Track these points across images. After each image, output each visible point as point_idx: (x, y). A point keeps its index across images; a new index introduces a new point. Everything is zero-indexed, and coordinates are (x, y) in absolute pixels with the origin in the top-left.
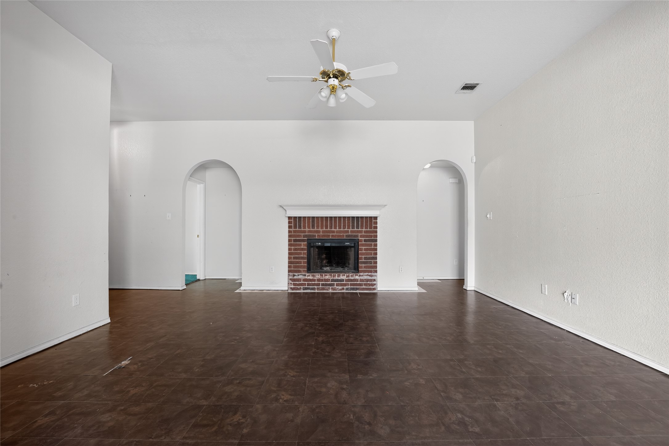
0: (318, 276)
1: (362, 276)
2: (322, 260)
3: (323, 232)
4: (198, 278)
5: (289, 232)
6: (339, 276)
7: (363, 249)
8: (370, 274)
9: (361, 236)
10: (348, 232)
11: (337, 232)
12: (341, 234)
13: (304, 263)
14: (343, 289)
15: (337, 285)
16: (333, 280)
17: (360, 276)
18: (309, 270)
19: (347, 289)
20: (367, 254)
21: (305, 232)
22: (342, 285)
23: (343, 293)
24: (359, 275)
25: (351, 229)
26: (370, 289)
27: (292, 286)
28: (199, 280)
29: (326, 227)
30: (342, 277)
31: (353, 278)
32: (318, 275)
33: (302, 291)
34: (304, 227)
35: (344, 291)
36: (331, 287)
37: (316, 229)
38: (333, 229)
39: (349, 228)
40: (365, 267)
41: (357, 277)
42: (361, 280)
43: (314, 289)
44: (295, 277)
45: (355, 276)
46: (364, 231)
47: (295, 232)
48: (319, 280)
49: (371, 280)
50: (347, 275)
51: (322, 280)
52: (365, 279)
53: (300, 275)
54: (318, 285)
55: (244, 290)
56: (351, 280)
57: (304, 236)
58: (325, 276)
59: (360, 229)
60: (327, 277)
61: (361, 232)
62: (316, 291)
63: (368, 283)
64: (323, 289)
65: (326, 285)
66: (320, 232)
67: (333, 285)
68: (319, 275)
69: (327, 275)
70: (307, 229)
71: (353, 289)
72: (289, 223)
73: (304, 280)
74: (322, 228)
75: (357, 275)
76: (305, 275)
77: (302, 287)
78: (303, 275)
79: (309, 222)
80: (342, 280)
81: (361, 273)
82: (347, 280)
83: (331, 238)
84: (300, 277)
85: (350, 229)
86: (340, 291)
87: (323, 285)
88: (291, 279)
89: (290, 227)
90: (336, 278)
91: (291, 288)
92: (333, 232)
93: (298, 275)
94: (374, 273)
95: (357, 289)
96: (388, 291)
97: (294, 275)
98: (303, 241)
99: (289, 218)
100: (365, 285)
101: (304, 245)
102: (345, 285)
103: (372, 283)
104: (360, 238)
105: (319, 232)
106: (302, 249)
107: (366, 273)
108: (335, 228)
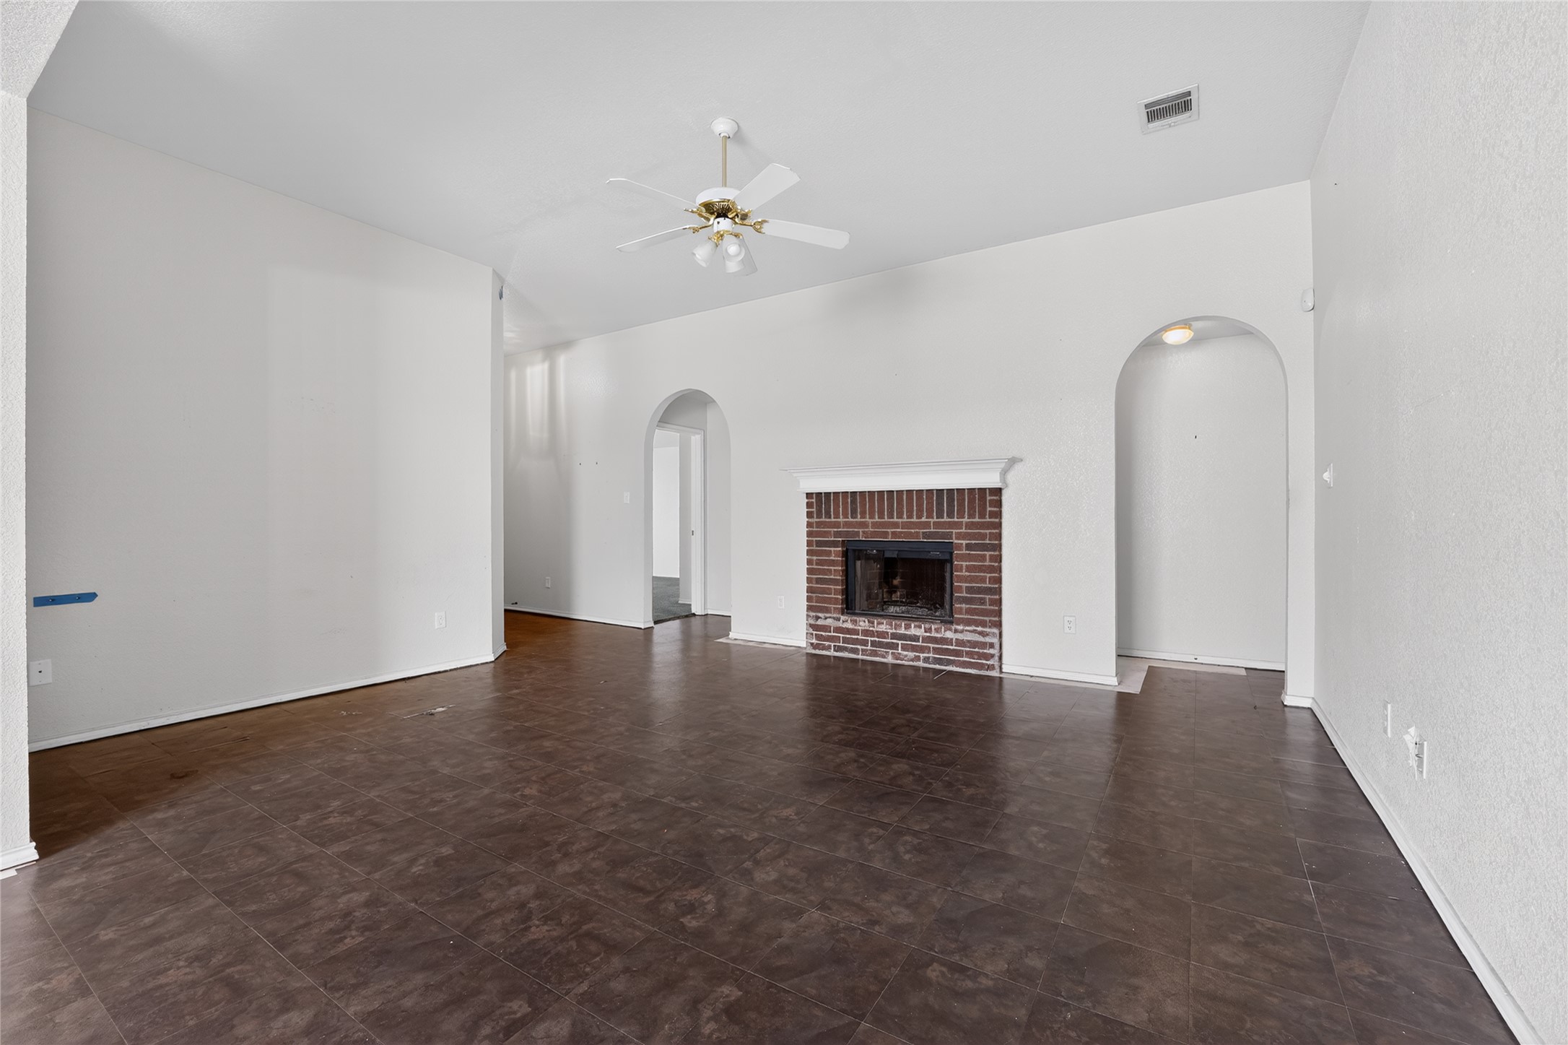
0: (863, 624)
1: (962, 632)
2: (892, 590)
3: (874, 525)
4: (693, 612)
5: (809, 525)
6: (908, 627)
7: (962, 568)
8: (980, 629)
9: (959, 536)
10: (927, 525)
11: (905, 525)
12: (913, 531)
13: (835, 592)
14: (918, 658)
15: (905, 648)
16: (894, 636)
17: (956, 631)
18: (849, 607)
19: (926, 660)
20: (971, 579)
21: (837, 525)
22: (914, 649)
23: (916, 669)
24: (953, 627)
25: (935, 520)
26: (981, 667)
27: (814, 641)
28: (694, 615)
29: (881, 516)
30: (913, 631)
31: (942, 635)
32: (865, 622)
33: (832, 653)
34: (837, 516)
35: (921, 664)
36: (891, 651)
37: (859, 519)
38: (895, 520)
39: (930, 516)
40: (969, 611)
41: (949, 635)
42: (960, 643)
43: (855, 651)
44: (820, 622)
45: (945, 631)
46: (967, 523)
47: (819, 525)
48: (866, 633)
49: (983, 645)
50: (927, 626)
51: (871, 634)
52: (969, 641)
53: (830, 617)
54: (864, 643)
55: (735, 639)
56: (935, 640)
57: (837, 534)
58: (879, 624)
59: (956, 520)
60: (883, 628)
61: (958, 525)
62: (860, 657)
63: (977, 650)
64: (874, 654)
65: (880, 645)
66: (867, 528)
67: (895, 646)
68: (867, 622)
69: (883, 623)
70: (841, 519)
71: (939, 661)
72: (809, 505)
73: (838, 630)
74: (872, 517)
75: (950, 630)
76: (838, 619)
77: (832, 644)
78: (834, 618)
79: (845, 504)
80: (915, 638)
81: (958, 624)
82: (926, 639)
83: (890, 540)
84: (829, 622)
85: (933, 518)
86: (911, 663)
87: (874, 644)
88: (811, 626)
89: (809, 515)
90: (902, 631)
91: (812, 644)
92: (895, 525)
93: (826, 618)
94: (990, 627)
95: (949, 662)
96: (1032, 676)
97: (818, 618)
98: (834, 544)
99: (809, 495)
100: (969, 654)
101: (835, 553)
102: (922, 649)
103: (988, 652)
104: (956, 541)
105: (864, 525)
106: (833, 563)
107: (969, 625)
108: (900, 516)
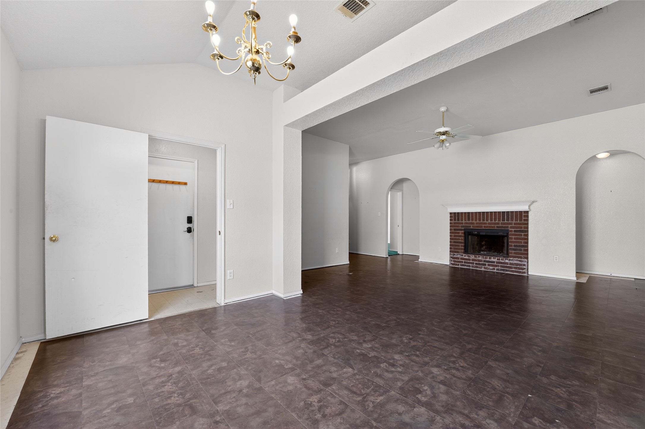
0: (472, 257)
1: (512, 260)
2: (482, 246)
3: (477, 223)
4: (398, 253)
5: (451, 223)
6: (490, 258)
7: (512, 238)
8: (520, 259)
9: (511, 227)
10: (498, 224)
11: (489, 224)
12: (493, 225)
13: (461, 246)
14: (494, 269)
15: (489, 265)
16: (485, 261)
17: (510, 260)
18: (466, 251)
19: (497, 269)
20: (516, 242)
21: (462, 223)
22: (492, 266)
23: (494, 272)
24: (509, 259)
25: (502, 222)
26: (520, 272)
27: (453, 262)
28: (399, 254)
29: (480, 220)
30: (492, 260)
31: (504, 261)
32: (473, 256)
33: (460, 266)
34: (462, 220)
35: (495, 271)
36: (483, 266)
37: (471, 221)
38: (485, 222)
39: (499, 220)
40: (515, 253)
41: (507, 261)
42: (511, 264)
43: (469, 266)
44: (455, 256)
45: (505, 260)
46: (514, 223)
47: (455, 223)
48: (473, 260)
49: (521, 265)
50: (498, 258)
51: (476, 260)
52: (515, 263)
53: (459, 255)
54: (473, 263)
55: (421, 261)
56: (501, 263)
57: (462, 227)
58: (478, 257)
59: (510, 222)
60: (480, 258)
61: (511, 224)
62: (471, 268)
63: (518, 266)
64: (477, 267)
65: (479, 264)
66: (474, 225)
67: (485, 265)
68: (474, 256)
69: (480, 257)
70: (464, 222)
71: (503, 270)
72: (451, 217)
73: (461, 259)
74: (476, 220)
75: (507, 259)
76: (462, 255)
77: (460, 264)
78: (461, 255)
79: (465, 216)
80: (494, 262)
81: (511, 258)
82: (497, 263)
83: (483, 228)
84: (458, 256)
85: (501, 221)
86: (491, 270)
87: (476, 264)
88: (451, 257)
89: (451, 220)
90: (488, 260)
91: (452, 263)
92: (485, 224)
93: (457, 255)
94: (523, 259)
95: (507, 271)
96: (540, 276)
97: (454, 255)
98: (461, 230)
99: (451, 213)
100: (515, 268)
101: (461, 233)
102: (496, 266)
103: (524, 268)
104: (510, 229)
105: (472, 223)
106: (460, 236)
107: (515, 258)
108: (487, 220)
